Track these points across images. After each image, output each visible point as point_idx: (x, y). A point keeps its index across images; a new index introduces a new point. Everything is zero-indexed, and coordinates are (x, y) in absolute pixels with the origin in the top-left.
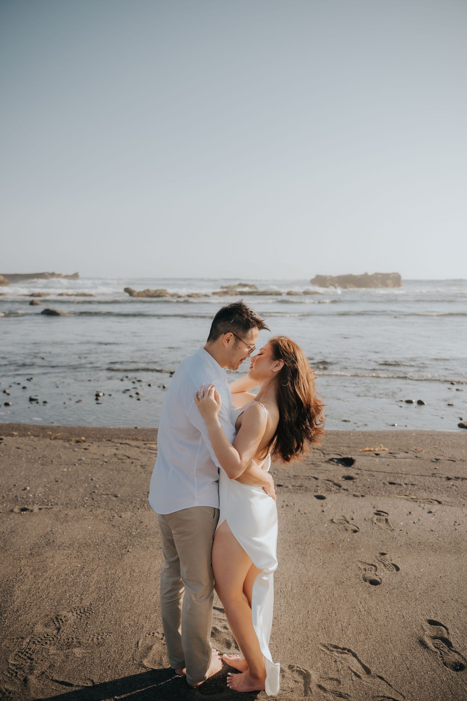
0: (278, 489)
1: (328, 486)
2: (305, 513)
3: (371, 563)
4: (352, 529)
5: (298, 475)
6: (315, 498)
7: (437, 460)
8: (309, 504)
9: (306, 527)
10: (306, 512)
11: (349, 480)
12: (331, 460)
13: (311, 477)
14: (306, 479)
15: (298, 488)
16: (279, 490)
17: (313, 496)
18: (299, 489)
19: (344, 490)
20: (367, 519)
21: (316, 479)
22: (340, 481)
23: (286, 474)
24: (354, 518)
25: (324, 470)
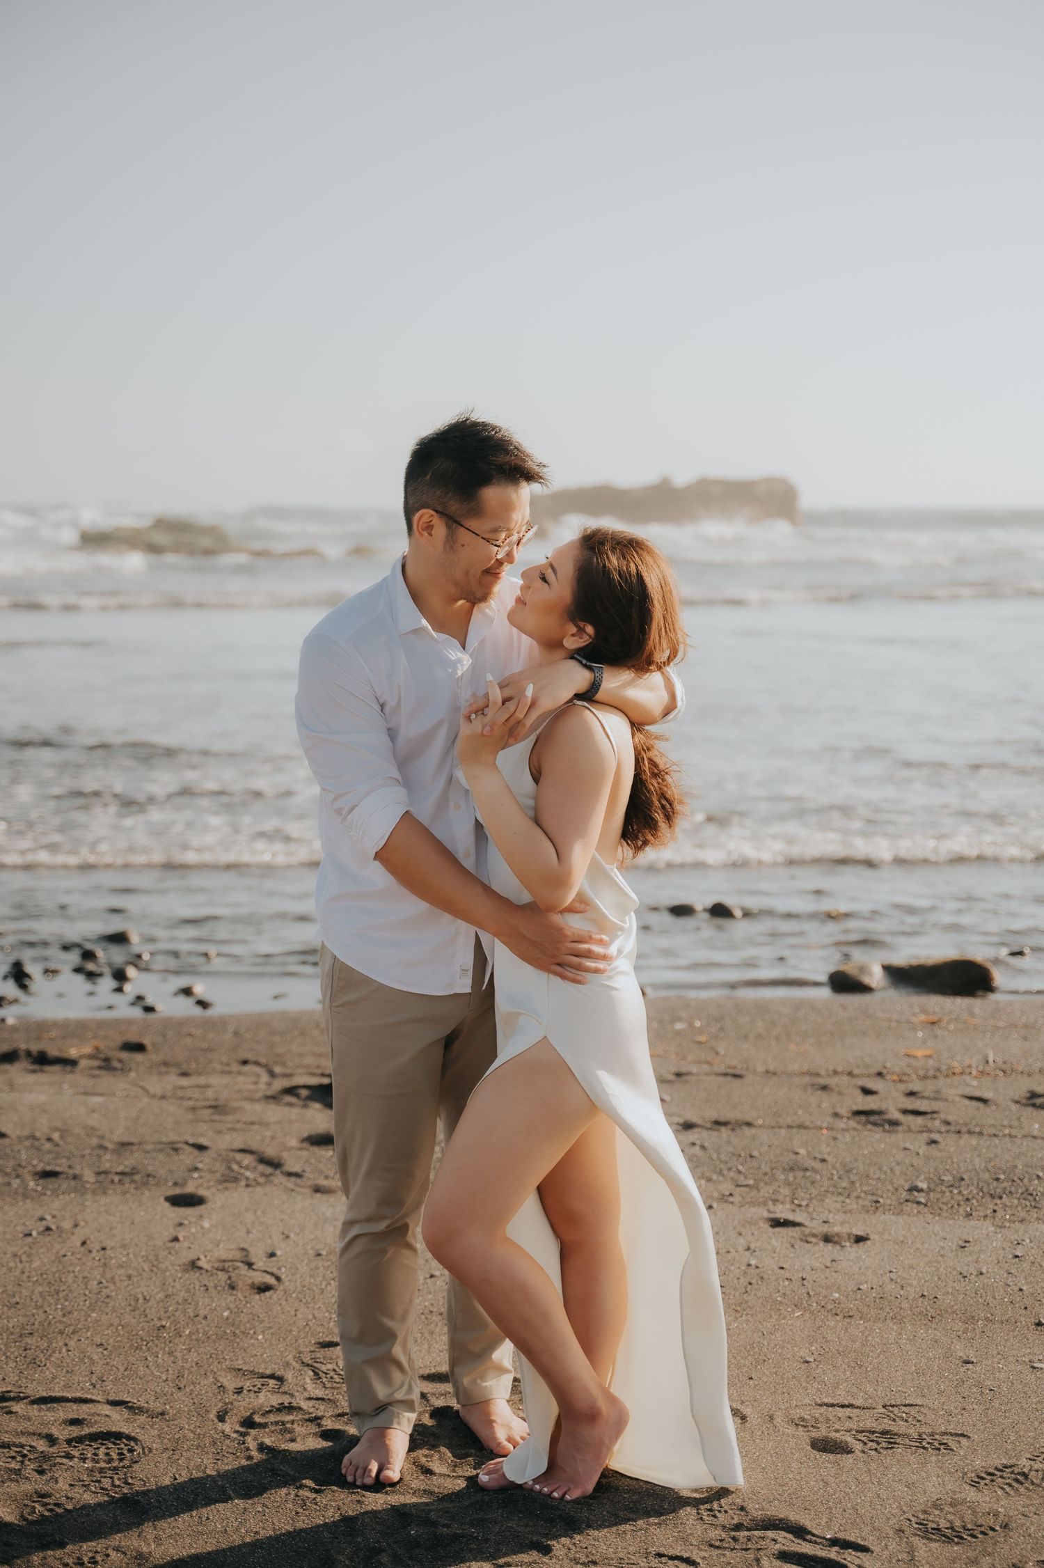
0: (37, 1185)
1: (235, 1167)
2: (104, 1249)
3: (268, 1372)
4: (253, 1283)
5: (135, 1140)
6: (167, 1205)
7: (678, 1075)
8: (133, 1223)
9: (86, 1288)
10: (108, 1244)
11: (323, 1147)
12: (291, 1091)
13: (187, 1143)
14: (161, 1150)
15: (116, 1178)
16: (39, 1188)
17: (162, 1199)
18: (120, 1181)
19: (290, 1174)
20: (324, 1253)
21: (201, 1148)
22: (289, 1149)
23: (94, 1141)
24: (278, 1253)
25: (245, 1123)
